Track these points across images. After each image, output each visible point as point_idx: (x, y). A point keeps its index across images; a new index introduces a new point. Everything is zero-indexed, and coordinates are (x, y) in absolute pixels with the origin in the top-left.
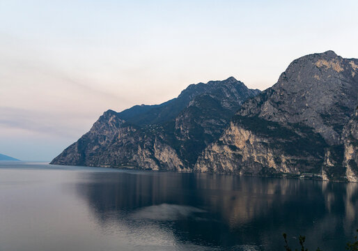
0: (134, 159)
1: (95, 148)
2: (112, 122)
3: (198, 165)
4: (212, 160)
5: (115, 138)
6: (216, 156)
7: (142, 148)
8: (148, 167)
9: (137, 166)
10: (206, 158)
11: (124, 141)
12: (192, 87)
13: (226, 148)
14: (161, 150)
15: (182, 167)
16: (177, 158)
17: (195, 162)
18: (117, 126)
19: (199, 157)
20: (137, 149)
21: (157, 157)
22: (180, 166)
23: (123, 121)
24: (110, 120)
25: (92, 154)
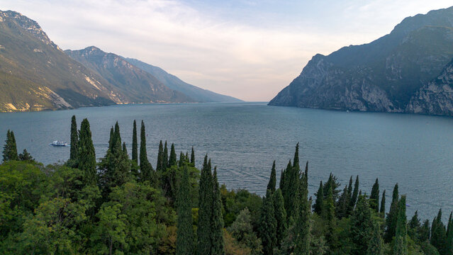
0: (341, 100)
1: (305, 90)
2: (320, 65)
3: (411, 106)
4: (428, 100)
5: (323, 80)
6: (433, 96)
7: (350, 90)
8: (355, 108)
9: (345, 108)
10: (421, 98)
11: (332, 84)
12: (407, 21)
13: (445, 87)
14: (369, 92)
15: (392, 108)
16: (387, 99)
17: (407, 103)
18: (325, 70)
19: (413, 98)
20: (345, 91)
21: (365, 98)
22: (390, 107)
23: (331, 64)
24: (318, 64)
25: (302, 96)
